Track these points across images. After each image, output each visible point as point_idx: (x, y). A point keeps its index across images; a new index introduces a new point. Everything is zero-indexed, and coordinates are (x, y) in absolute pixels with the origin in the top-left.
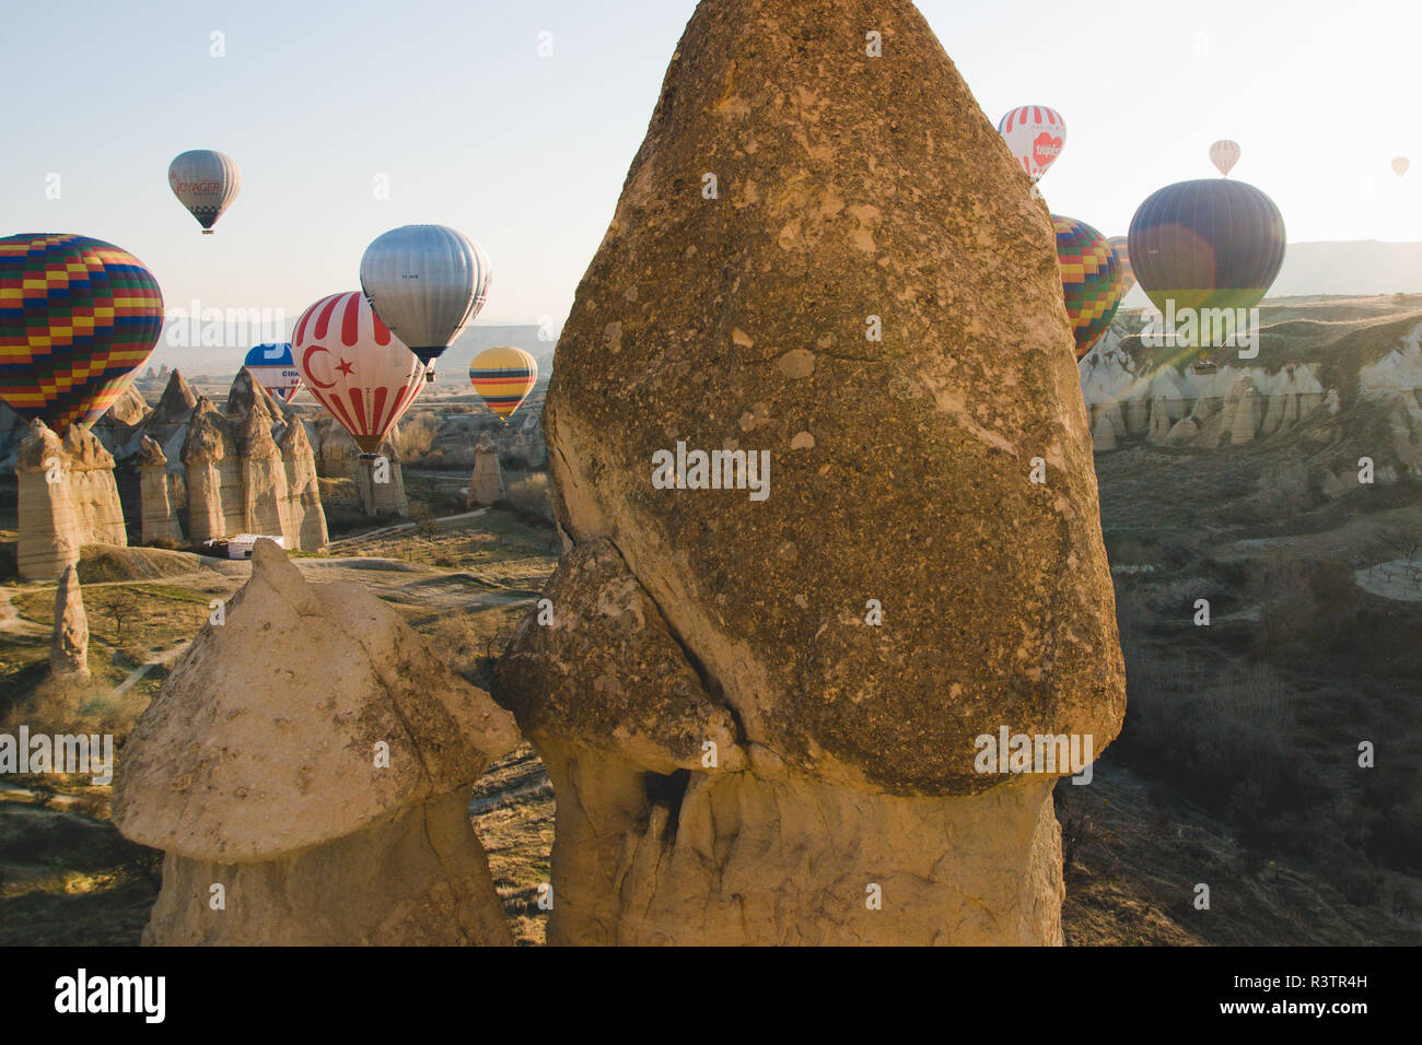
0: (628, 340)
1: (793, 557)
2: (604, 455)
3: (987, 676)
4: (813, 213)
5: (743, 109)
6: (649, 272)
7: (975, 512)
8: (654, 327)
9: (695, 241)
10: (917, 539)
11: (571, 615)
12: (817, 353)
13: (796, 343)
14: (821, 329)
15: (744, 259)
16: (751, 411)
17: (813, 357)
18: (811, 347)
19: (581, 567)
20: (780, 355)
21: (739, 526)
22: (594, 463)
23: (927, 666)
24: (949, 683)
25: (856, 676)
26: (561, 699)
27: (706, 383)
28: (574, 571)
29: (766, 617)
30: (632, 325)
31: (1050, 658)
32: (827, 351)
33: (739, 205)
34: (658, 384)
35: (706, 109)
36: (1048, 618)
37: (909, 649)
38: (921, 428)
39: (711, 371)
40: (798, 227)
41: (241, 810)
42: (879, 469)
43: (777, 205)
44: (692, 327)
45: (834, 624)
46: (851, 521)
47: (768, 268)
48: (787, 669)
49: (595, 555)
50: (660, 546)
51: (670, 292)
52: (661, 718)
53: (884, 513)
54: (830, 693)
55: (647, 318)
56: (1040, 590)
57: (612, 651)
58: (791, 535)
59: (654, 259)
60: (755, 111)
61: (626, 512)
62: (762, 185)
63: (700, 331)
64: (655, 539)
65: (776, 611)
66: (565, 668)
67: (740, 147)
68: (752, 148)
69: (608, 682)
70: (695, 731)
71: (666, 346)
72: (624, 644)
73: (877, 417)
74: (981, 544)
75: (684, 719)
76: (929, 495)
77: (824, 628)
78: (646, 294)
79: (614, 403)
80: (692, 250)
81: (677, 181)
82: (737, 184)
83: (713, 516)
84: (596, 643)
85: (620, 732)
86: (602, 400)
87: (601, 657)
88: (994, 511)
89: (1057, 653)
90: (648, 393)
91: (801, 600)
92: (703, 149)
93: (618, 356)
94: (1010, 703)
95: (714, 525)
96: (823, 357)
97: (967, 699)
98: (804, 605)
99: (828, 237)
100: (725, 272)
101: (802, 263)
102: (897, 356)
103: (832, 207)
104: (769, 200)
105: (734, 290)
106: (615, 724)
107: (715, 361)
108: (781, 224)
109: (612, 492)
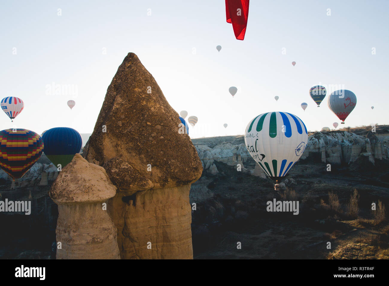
0: (123, 124)
1: (163, 153)
2: (119, 143)
3: (190, 167)
4: (156, 106)
5: (140, 90)
6: (126, 113)
7: (184, 146)
8: (128, 122)
9: (135, 109)
10: (179, 150)
11: (116, 169)
12: (161, 126)
13: (158, 124)
14: (161, 122)
15: (146, 113)
16: (153, 134)
17: (160, 126)
18: (160, 125)
19: (115, 162)
20: (155, 126)
21: (154, 150)
22: (117, 144)
23: (183, 166)
24: (186, 168)
25: (175, 168)
26: (118, 183)
27: (142, 130)
28: (114, 162)
29: (160, 162)
30: (124, 122)
31: (197, 164)
32: (162, 125)
33: (142, 104)
34: (133, 130)
35: (133, 89)
36: (195, 160)
37: (180, 164)
38: (177, 136)
39: (143, 128)
40: (153, 108)
41: (100, 193)
42: (173, 141)
43: (150, 105)
44: (137, 122)
45: (171, 161)
46: (170, 148)
47: (151, 114)
48: (164, 169)
49: (118, 159)
50: (135, 155)
51: (131, 117)
52: (138, 182)
53: (174, 147)
54: (172, 171)
55: (127, 121)
56: (193, 156)
57: (127, 173)
58: (162, 150)
59: (127, 112)
60: (143, 91)
61: (125, 152)
62: (147, 102)
63: (138, 123)
64: (134, 154)
65: (162, 161)
66: (118, 177)
67: (141, 96)
68: (143, 96)
69: (127, 178)
70: (145, 183)
71: (132, 125)
72: (129, 172)
73: (171, 134)
74: (186, 151)
75: (143, 181)
76: (179, 144)
77: (170, 162)
78: (126, 117)
79: (123, 134)
80: (135, 111)
81: (128, 100)
82: (142, 101)
83: (149, 149)
84: (124, 172)
85: (131, 186)
86: (120, 133)
87: (125, 174)
88: (186, 146)
89: (198, 163)
90: (131, 132)
91: (165, 159)
92: (133, 95)
93: (121, 126)
94: (193, 170)
95: (149, 150)
96: (162, 126)
97: (188, 170)
98: (165, 160)
99: (159, 110)
100: (142, 114)
101: (156, 113)
102: (172, 126)
103: (158, 106)
104: (148, 104)
105: (146, 117)
106: (130, 184)
107: (143, 127)
108: (151, 107)
109: (122, 149)
